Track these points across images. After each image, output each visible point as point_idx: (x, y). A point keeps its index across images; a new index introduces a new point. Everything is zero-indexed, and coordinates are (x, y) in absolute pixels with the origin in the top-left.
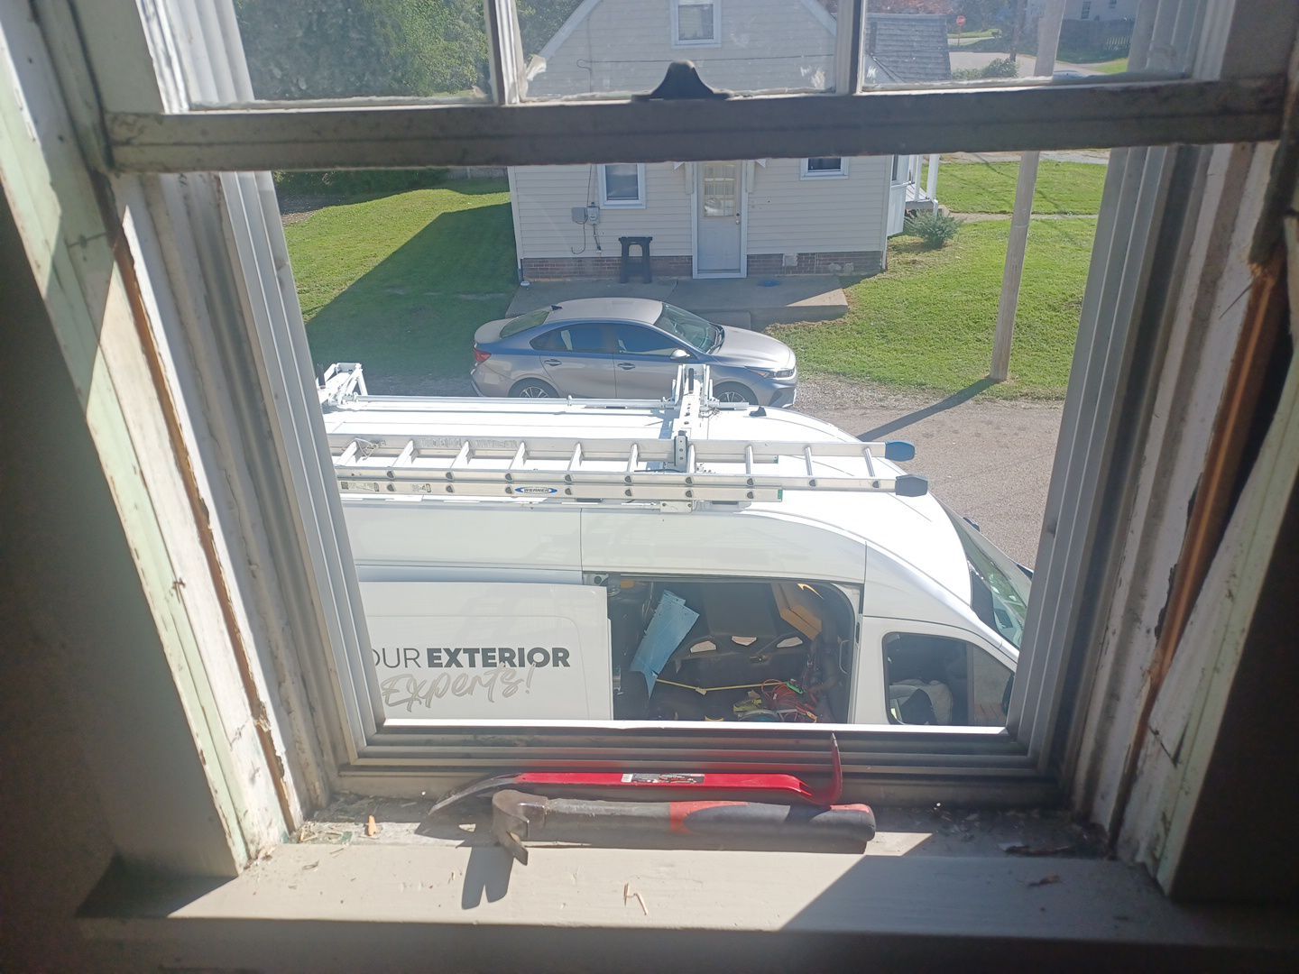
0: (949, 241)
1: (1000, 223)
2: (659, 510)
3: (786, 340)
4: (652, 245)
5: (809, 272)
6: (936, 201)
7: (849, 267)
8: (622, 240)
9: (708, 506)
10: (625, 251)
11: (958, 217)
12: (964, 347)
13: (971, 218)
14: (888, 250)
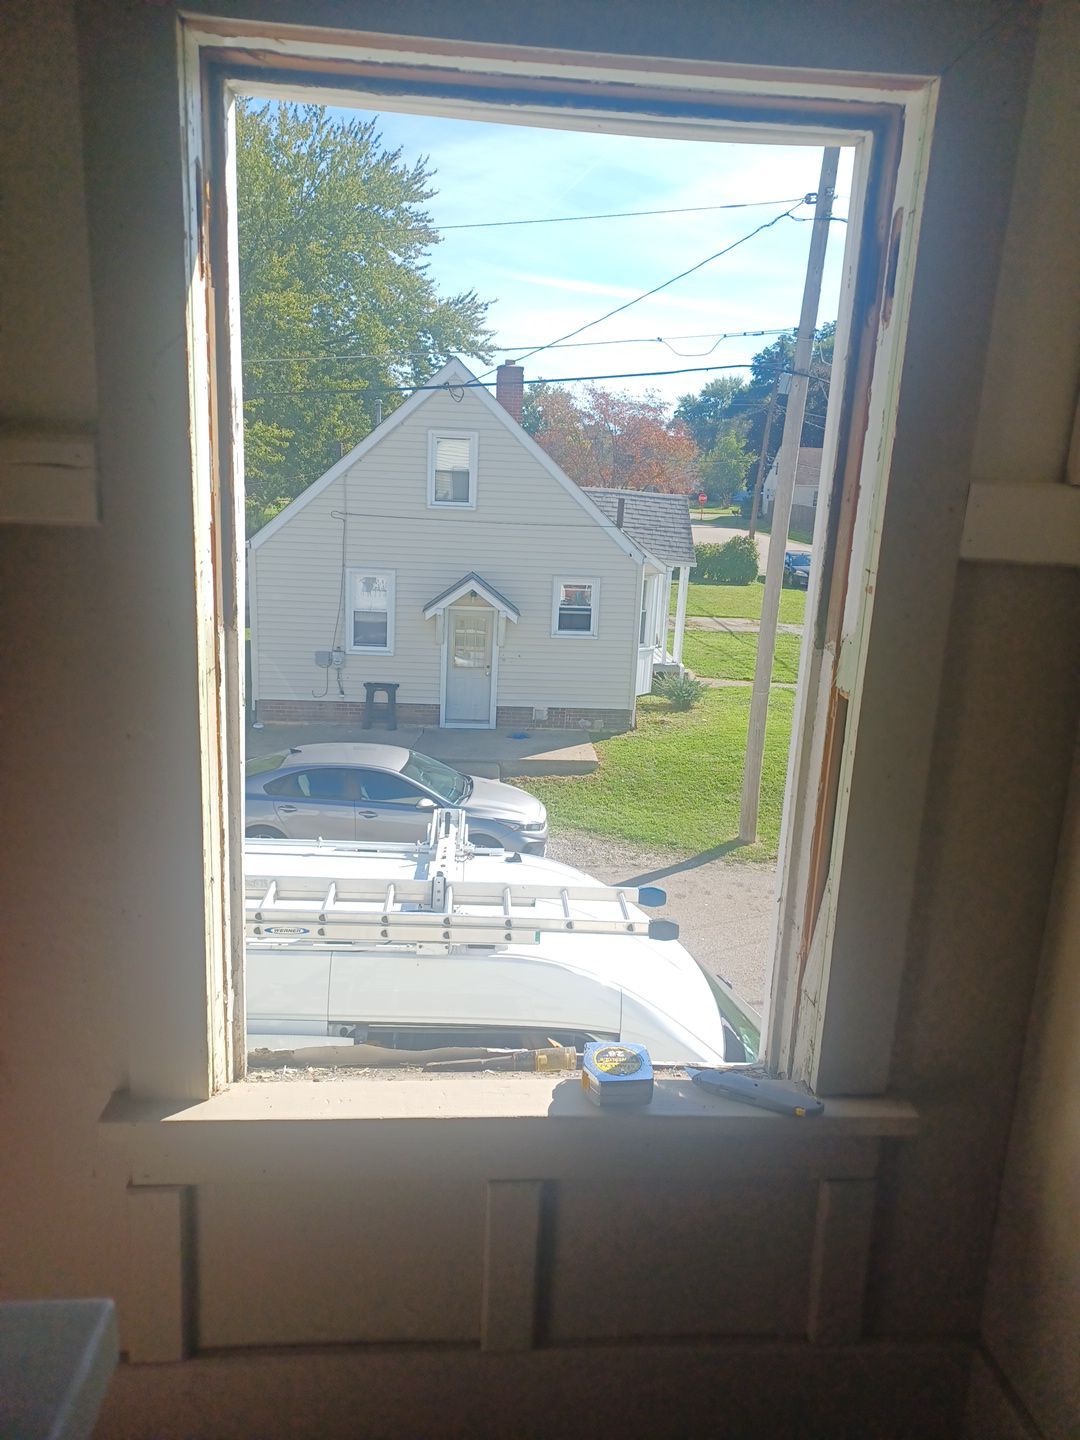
0: (696, 704)
1: (744, 689)
2: (415, 952)
3: (537, 793)
4: (398, 692)
5: (560, 727)
6: (682, 665)
7: (599, 723)
8: (368, 685)
9: (464, 950)
10: (370, 696)
11: (704, 681)
12: (713, 807)
13: (716, 683)
14: (637, 709)
